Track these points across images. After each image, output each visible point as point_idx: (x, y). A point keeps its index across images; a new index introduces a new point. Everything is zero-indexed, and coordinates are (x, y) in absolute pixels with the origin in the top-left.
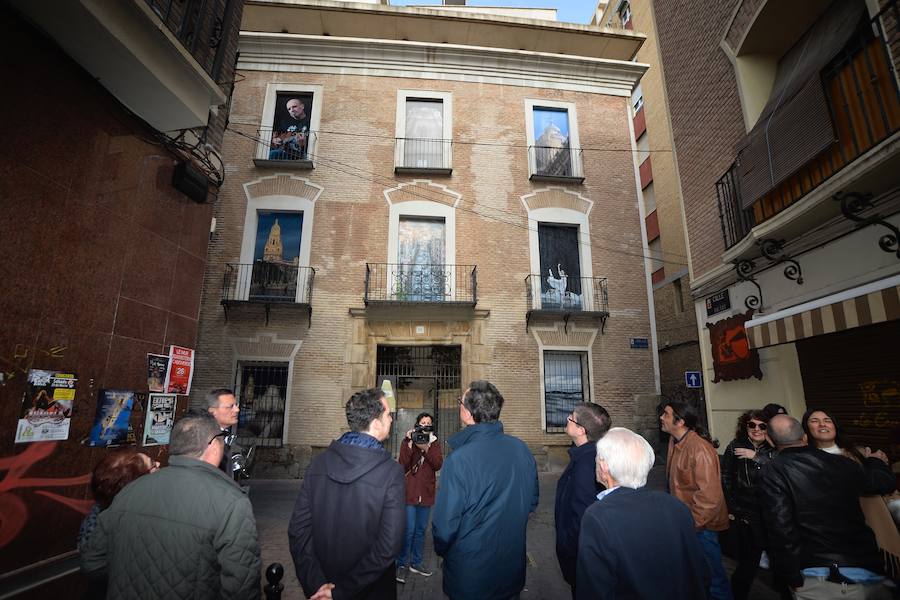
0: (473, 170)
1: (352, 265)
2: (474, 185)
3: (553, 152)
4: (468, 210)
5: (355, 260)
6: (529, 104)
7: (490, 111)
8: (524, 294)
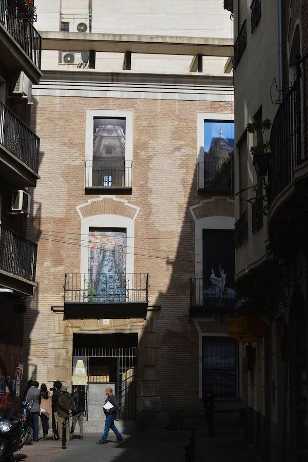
0: (150, 185)
1: (52, 270)
2: (152, 199)
3: (221, 162)
4: (145, 221)
5: (55, 266)
6: (201, 117)
7: (166, 127)
8: (188, 291)
